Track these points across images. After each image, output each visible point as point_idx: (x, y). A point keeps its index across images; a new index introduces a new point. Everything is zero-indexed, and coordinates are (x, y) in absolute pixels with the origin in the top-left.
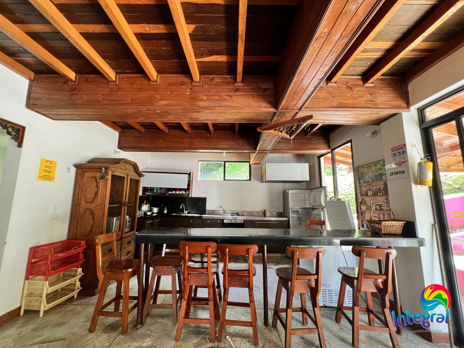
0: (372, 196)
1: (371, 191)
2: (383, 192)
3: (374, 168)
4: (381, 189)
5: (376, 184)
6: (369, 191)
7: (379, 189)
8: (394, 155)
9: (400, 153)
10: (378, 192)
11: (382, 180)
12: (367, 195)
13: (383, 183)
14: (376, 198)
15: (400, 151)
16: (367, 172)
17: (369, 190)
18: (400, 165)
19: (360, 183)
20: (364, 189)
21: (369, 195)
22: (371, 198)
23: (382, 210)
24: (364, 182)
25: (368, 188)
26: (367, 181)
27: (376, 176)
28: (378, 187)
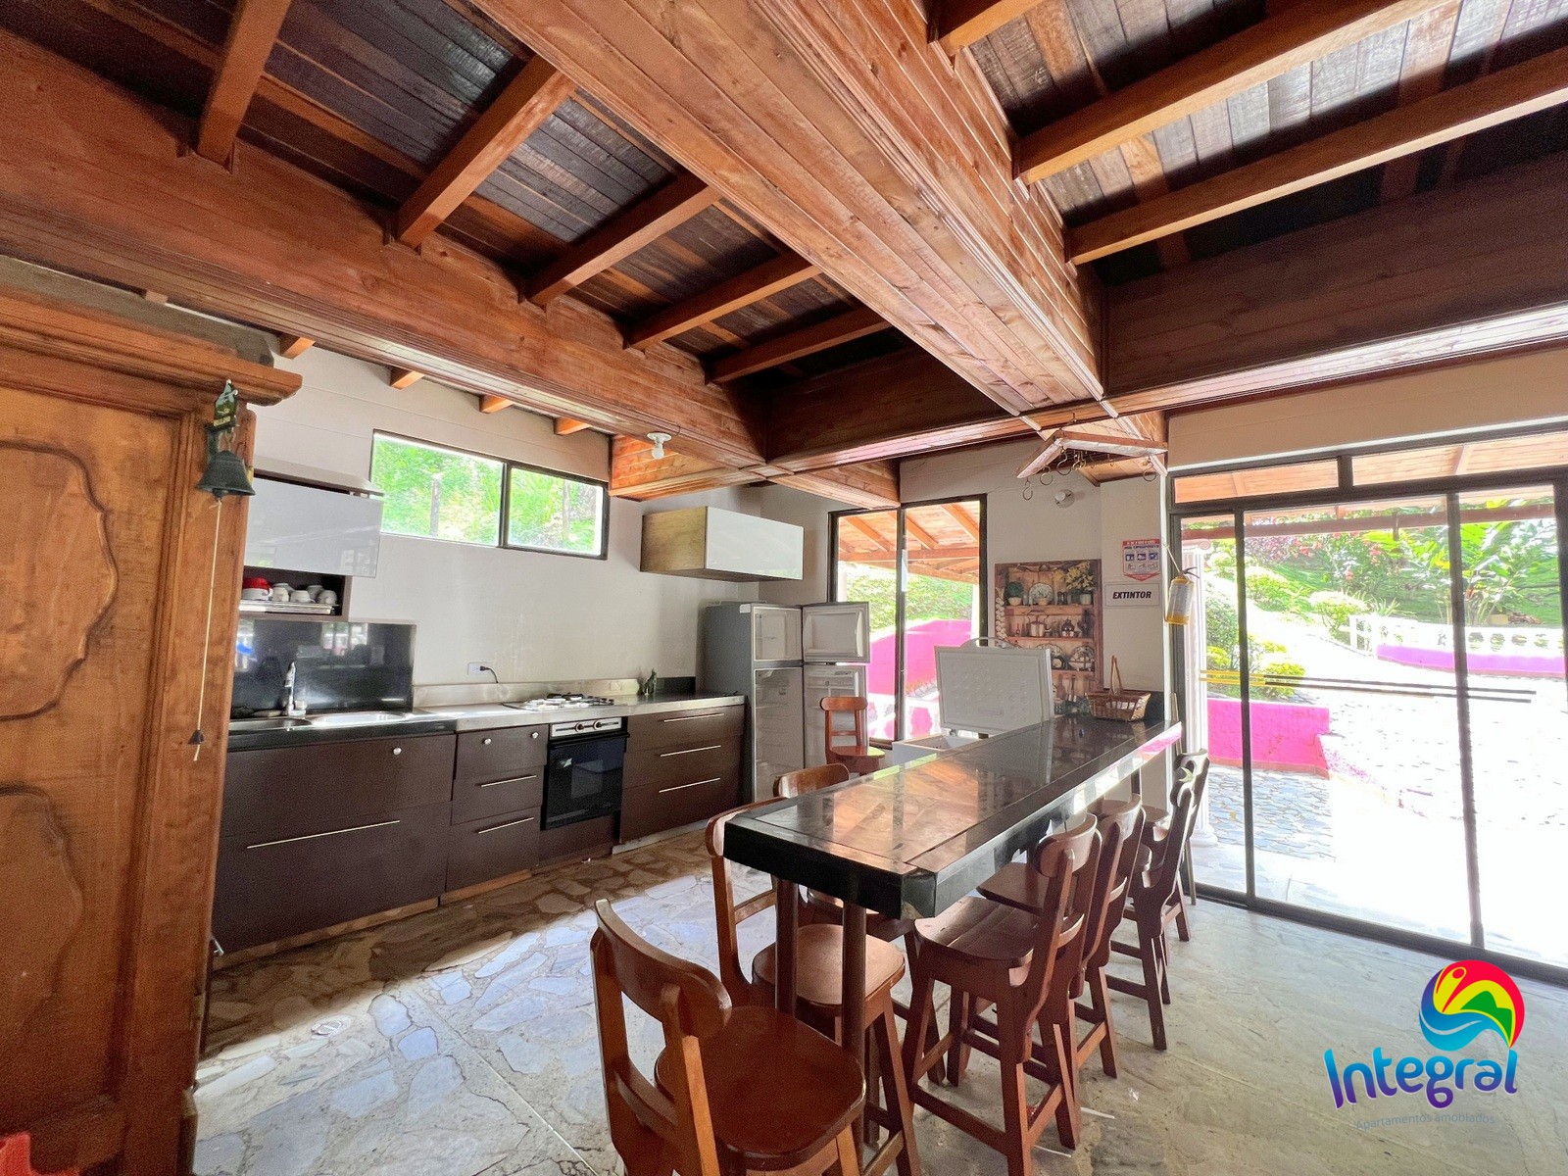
0: (1044, 636)
1: (1042, 626)
2: (1077, 629)
3: (1058, 576)
4: (1074, 623)
5: (1060, 612)
6: (1033, 627)
7: (1068, 624)
8: (1128, 558)
9: (1144, 555)
10: (1063, 630)
11: (1080, 604)
12: (1027, 634)
13: (1080, 610)
14: (1053, 642)
15: (1146, 551)
16: (1036, 581)
17: (1037, 622)
18: (1142, 580)
19: (1007, 604)
20: (1018, 622)
21: (1033, 632)
22: (1038, 642)
23: (1071, 668)
24: (1022, 604)
25: (1033, 619)
26: (1031, 602)
27: (1060, 594)
28: (1065, 618)
